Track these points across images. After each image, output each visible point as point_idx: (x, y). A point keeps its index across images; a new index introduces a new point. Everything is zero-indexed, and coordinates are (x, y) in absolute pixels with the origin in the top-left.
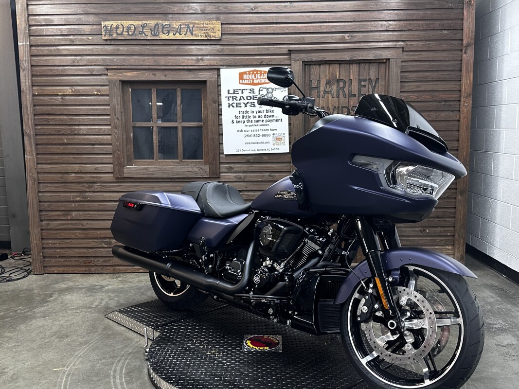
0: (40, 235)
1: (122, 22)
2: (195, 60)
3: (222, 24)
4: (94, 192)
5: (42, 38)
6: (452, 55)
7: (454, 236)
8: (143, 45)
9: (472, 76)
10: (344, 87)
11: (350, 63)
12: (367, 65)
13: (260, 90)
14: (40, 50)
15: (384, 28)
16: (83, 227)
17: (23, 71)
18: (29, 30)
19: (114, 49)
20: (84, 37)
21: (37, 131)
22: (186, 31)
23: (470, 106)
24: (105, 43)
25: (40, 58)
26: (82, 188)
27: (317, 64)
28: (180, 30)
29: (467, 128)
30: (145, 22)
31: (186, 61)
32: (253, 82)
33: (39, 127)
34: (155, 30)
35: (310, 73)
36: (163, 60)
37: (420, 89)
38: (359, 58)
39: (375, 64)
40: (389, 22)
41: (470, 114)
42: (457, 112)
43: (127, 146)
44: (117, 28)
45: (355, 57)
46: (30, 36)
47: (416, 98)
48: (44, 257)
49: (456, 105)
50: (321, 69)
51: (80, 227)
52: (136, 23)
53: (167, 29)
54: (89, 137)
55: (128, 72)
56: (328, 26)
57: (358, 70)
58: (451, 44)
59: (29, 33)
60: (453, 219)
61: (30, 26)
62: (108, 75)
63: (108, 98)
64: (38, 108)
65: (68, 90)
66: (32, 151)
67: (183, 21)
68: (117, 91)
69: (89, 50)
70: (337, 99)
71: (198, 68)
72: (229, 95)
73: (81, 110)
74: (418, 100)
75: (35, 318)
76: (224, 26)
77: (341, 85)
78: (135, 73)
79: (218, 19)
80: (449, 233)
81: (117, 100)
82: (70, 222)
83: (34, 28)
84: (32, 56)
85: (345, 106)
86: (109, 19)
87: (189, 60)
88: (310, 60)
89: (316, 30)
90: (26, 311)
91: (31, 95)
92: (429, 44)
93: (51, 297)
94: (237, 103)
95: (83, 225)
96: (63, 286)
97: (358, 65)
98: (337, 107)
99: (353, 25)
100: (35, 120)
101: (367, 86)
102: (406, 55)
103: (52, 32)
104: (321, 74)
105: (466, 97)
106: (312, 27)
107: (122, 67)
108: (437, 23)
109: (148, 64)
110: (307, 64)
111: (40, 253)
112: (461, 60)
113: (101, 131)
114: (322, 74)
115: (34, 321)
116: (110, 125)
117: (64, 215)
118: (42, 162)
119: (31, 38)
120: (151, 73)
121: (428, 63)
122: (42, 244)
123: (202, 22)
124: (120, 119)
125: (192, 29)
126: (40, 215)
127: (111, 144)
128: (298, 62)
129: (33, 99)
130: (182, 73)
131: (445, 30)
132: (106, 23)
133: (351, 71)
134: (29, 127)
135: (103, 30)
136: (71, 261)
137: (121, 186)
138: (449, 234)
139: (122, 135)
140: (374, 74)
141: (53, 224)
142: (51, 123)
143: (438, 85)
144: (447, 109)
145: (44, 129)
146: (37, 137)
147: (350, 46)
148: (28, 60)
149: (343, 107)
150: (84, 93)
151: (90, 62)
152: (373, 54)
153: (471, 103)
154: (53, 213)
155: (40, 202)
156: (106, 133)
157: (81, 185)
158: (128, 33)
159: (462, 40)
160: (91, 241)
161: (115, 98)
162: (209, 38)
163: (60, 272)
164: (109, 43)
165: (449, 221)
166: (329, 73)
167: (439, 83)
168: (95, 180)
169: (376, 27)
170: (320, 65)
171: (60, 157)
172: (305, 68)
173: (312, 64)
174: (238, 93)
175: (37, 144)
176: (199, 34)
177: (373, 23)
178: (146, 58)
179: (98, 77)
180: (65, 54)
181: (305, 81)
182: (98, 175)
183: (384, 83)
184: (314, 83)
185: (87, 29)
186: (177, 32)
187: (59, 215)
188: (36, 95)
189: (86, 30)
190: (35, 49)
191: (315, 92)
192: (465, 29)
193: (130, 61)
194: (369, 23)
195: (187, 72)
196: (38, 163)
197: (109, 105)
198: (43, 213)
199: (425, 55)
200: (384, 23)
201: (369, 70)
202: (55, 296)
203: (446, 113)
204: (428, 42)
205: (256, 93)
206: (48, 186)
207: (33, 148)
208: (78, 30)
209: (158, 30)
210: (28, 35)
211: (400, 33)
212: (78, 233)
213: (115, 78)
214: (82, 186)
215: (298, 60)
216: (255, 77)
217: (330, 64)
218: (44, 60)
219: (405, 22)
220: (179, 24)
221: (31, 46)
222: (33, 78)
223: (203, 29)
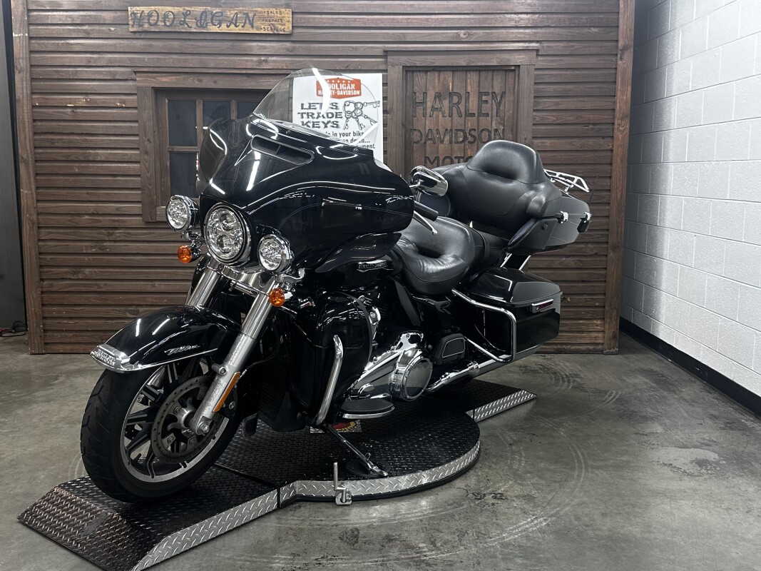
0: (40, 299)
1: (157, 7)
2: (255, 62)
3: (293, 13)
4: (115, 241)
5: (46, 27)
6: (603, 62)
7: (604, 307)
8: (185, 40)
9: (630, 90)
10: (459, 103)
11: (467, 71)
12: (490, 73)
13: (345, 105)
14: (43, 44)
15: (513, 24)
16: (100, 290)
17: (19, 72)
18: (28, 16)
19: (144, 45)
20: (104, 28)
21: (37, 156)
22: (244, 21)
23: (627, 131)
24: (132, 36)
25: (43, 55)
26: (99, 236)
27: (422, 71)
28: (236, 20)
29: (622, 161)
30: (188, 9)
31: (243, 62)
32: (336, 94)
33: (40, 151)
34: (201, 20)
35: (413, 82)
36: (212, 62)
37: (560, 107)
38: (479, 64)
39: (501, 72)
40: (520, 16)
41: (627, 141)
42: (609, 139)
43: (161, 178)
44: (150, 15)
45: (474, 62)
46: (29, 24)
47: (555, 119)
48: (44, 331)
49: (608, 129)
50: (428, 78)
51: (96, 289)
52: (176, 10)
53: (218, 18)
54: (110, 165)
55: (164, 76)
56: (437, 19)
57: (477, 80)
58: (601, 47)
59: (28, 20)
60: (603, 284)
61: (29, 11)
62: (135, 80)
63: (135, 111)
64: (39, 124)
65: (82, 100)
66: (30, 183)
67: (241, 8)
68: (149, 102)
69: (110, 45)
70: (450, 119)
71: (260, 72)
72: (304, 111)
73: (98, 127)
74: (558, 122)
75: (35, 402)
76: (296, 16)
77: (455, 99)
78: (173, 78)
79: (287, 6)
80: (597, 302)
81: (147, 115)
82: (82, 282)
83: (35, 13)
84: (31, 52)
85: (460, 128)
86: (139, 3)
87: (247, 61)
88: (412, 65)
89: (421, 24)
90: (22, 395)
91: (30, 106)
92: (573, 46)
93: (57, 379)
94: (313, 122)
95: (99, 287)
96: (72, 367)
97: (478, 73)
98: (449, 129)
99: (471, 19)
100: (34, 140)
101: (490, 102)
102: (542, 61)
103: (60, 20)
104: (428, 84)
105: (622, 119)
106: (415, 21)
107: (156, 70)
108: (584, 17)
109: (191, 65)
110: (409, 71)
111: (40, 324)
112: (616, 68)
113: (126, 157)
114: (431, 84)
115: (35, 406)
116: (138, 149)
117: (74, 273)
118: (44, 198)
119: (31, 27)
120: (196, 78)
121: (572, 72)
122: (43, 312)
123: (266, 10)
124: (152, 140)
125: (253, 19)
126: (41, 272)
127: (139, 176)
128: (397, 67)
129: (33, 112)
130: (238, 79)
131: (594, 27)
132: (134, 8)
133: (469, 81)
134: (27, 150)
135: (130, 18)
136: (82, 336)
137: (153, 233)
138: (597, 304)
139: (155, 164)
140: (499, 86)
141: (59, 285)
142: (56, 145)
143: (584, 101)
144: (597, 135)
145: (47, 153)
146: (37, 164)
147: (468, 47)
148: (26, 58)
149: (457, 130)
150: (102, 105)
151: (111, 63)
152: (498, 58)
153: (628, 126)
154: (59, 270)
155: (40, 254)
156: (133, 160)
157: (98, 231)
158: (165, 23)
159: (617, 41)
160: (110, 308)
161: (146, 112)
162: (276, 32)
163: (67, 351)
164: (138, 37)
165: (597, 286)
166: (439, 83)
167: (586, 99)
168: (117, 225)
169: (502, 21)
170: (426, 72)
171: (68, 193)
172: (406, 76)
173: (416, 71)
174: (315, 109)
175: (37, 174)
176: (262, 27)
177: (498, 16)
178: (189, 57)
179: (122, 83)
180: (78, 49)
181: (406, 94)
182: (120, 218)
183: (512, 98)
184: (419, 97)
185: (108, 16)
186: (231, 23)
187: (66, 272)
188: (36, 106)
189: (107, 18)
190: (35, 43)
191: (420, 109)
192: (621, 27)
193: (167, 61)
194: (492, 16)
195: (245, 78)
196: (38, 201)
197: (137, 121)
198: (46, 270)
199: (567, 61)
200: (513, 15)
201: (493, 80)
202: (62, 379)
203: (596, 140)
204: (571, 44)
205: (341, 109)
206: (52, 233)
207: (32, 179)
208: (95, 17)
209: (205, 20)
210: (26, 23)
211: (534, 30)
212: (93, 298)
213: (146, 84)
214: (99, 233)
215: (397, 65)
216: (339, 87)
217: (440, 71)
218: (48, 58)
219: (541, 16)
220: (234, 12)
221: (31, 38)
222: (33, 83)
223: (268, 19)
